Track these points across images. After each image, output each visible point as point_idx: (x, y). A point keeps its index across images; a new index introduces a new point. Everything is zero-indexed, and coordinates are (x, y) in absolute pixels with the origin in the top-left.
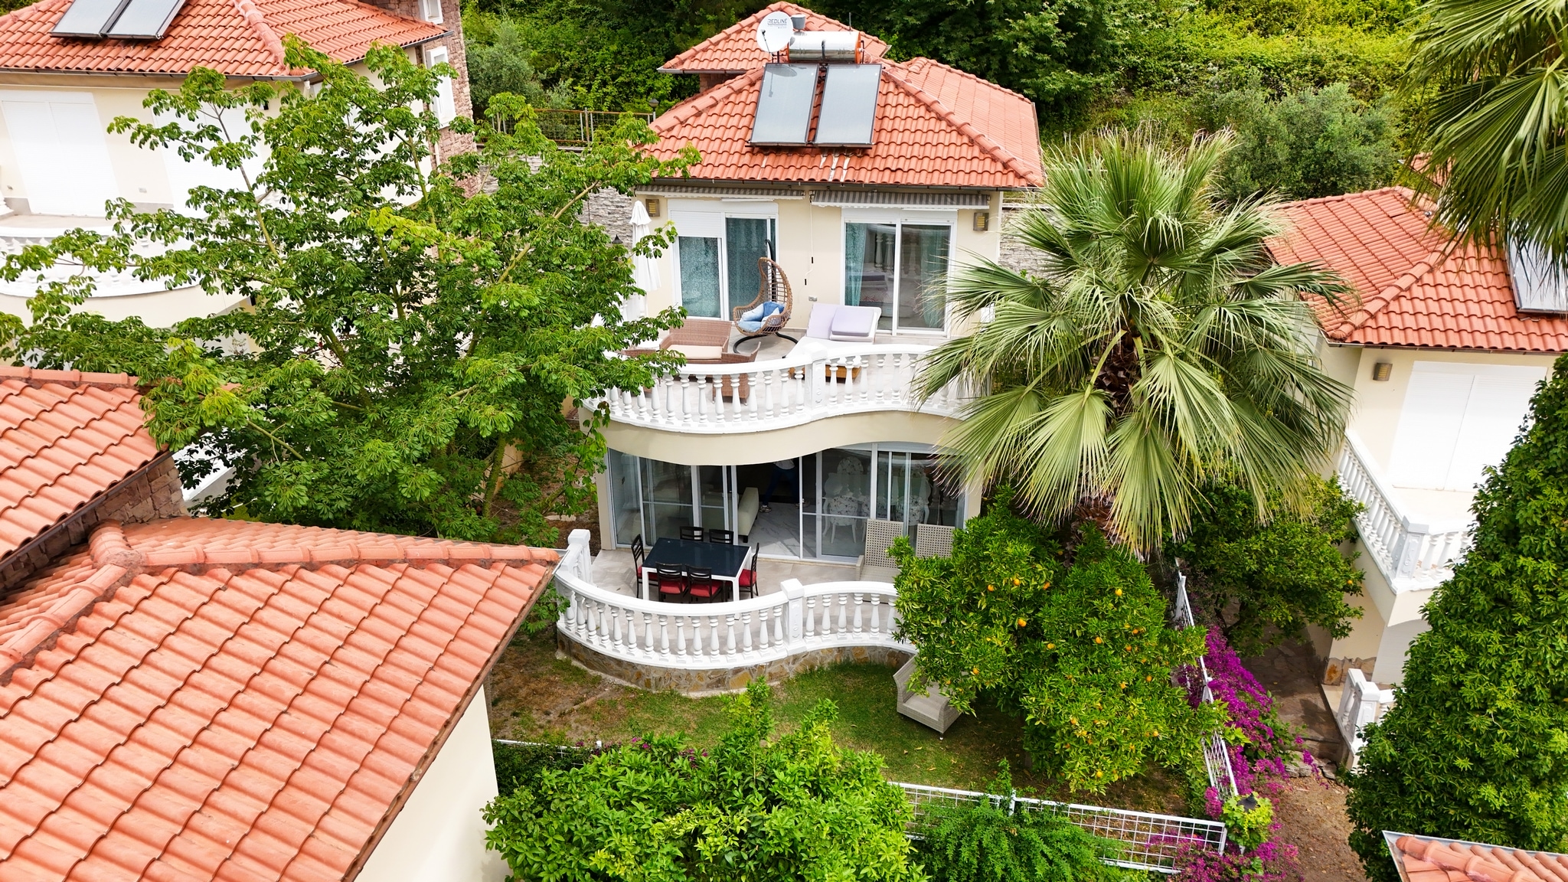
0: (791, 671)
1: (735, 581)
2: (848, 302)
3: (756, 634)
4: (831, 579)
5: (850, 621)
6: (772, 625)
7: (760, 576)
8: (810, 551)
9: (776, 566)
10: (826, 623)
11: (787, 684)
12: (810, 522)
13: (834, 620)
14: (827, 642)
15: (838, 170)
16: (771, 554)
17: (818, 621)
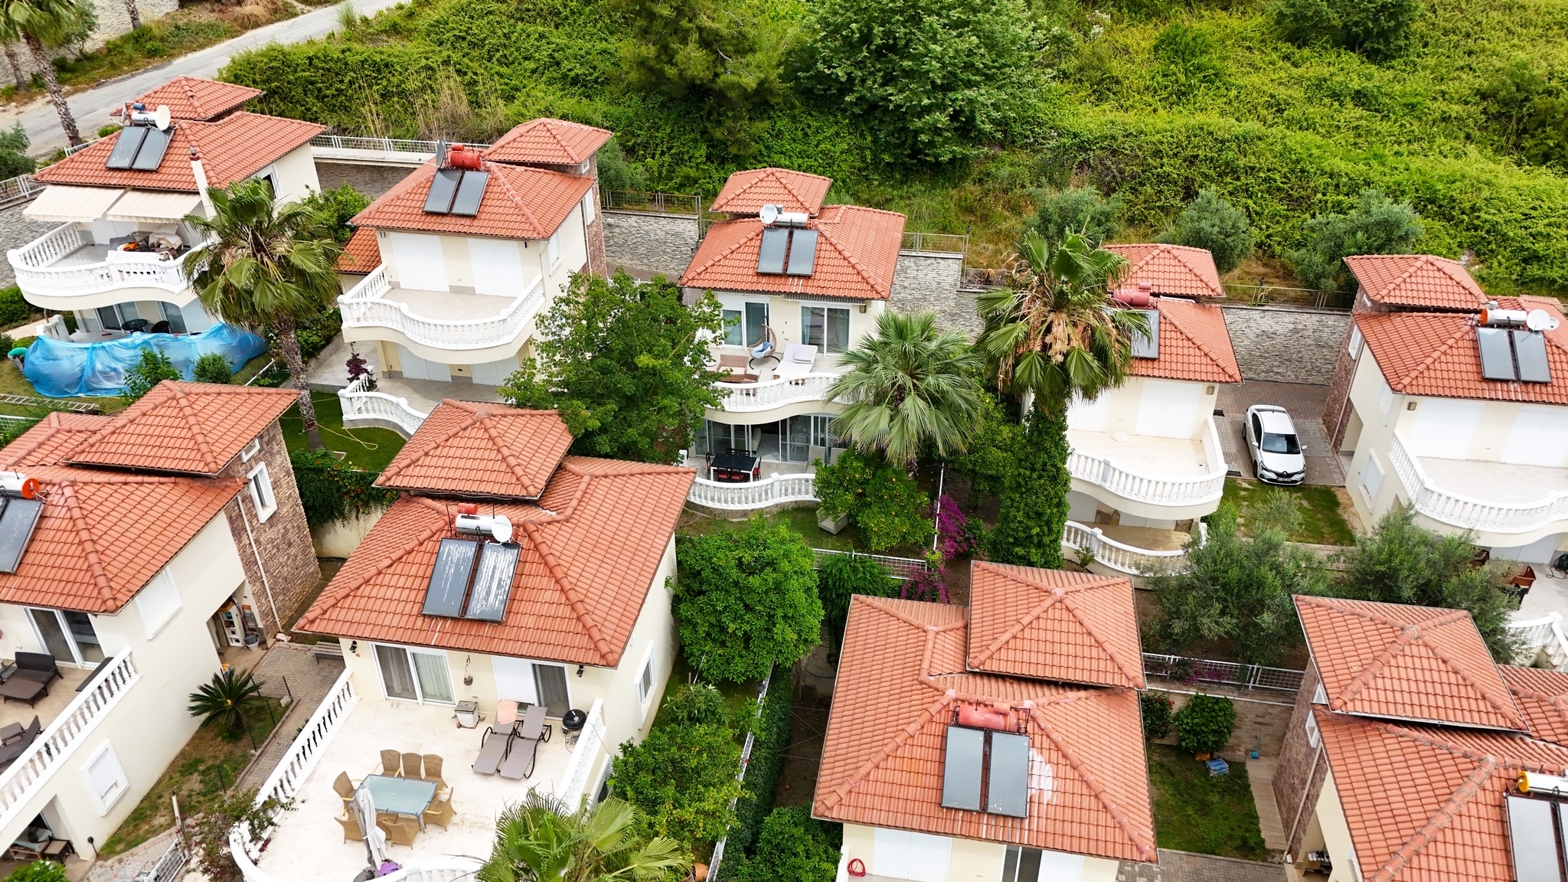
0: (775, 511)
1: (751, 473)
2: (804, 343)
3: (760, 495)
4: (793, 472)
5: (800, 490)
6: (767, 492)
7: (761, 470)
8: (785, 458)
9: (769, 465)
10: (790, 491)
11: (774, 516)
12: (784, 446)
13: (793, 489)
14: (791, 498)
15: (797, 286)
16: (766, 460)
17: (786, 490)
